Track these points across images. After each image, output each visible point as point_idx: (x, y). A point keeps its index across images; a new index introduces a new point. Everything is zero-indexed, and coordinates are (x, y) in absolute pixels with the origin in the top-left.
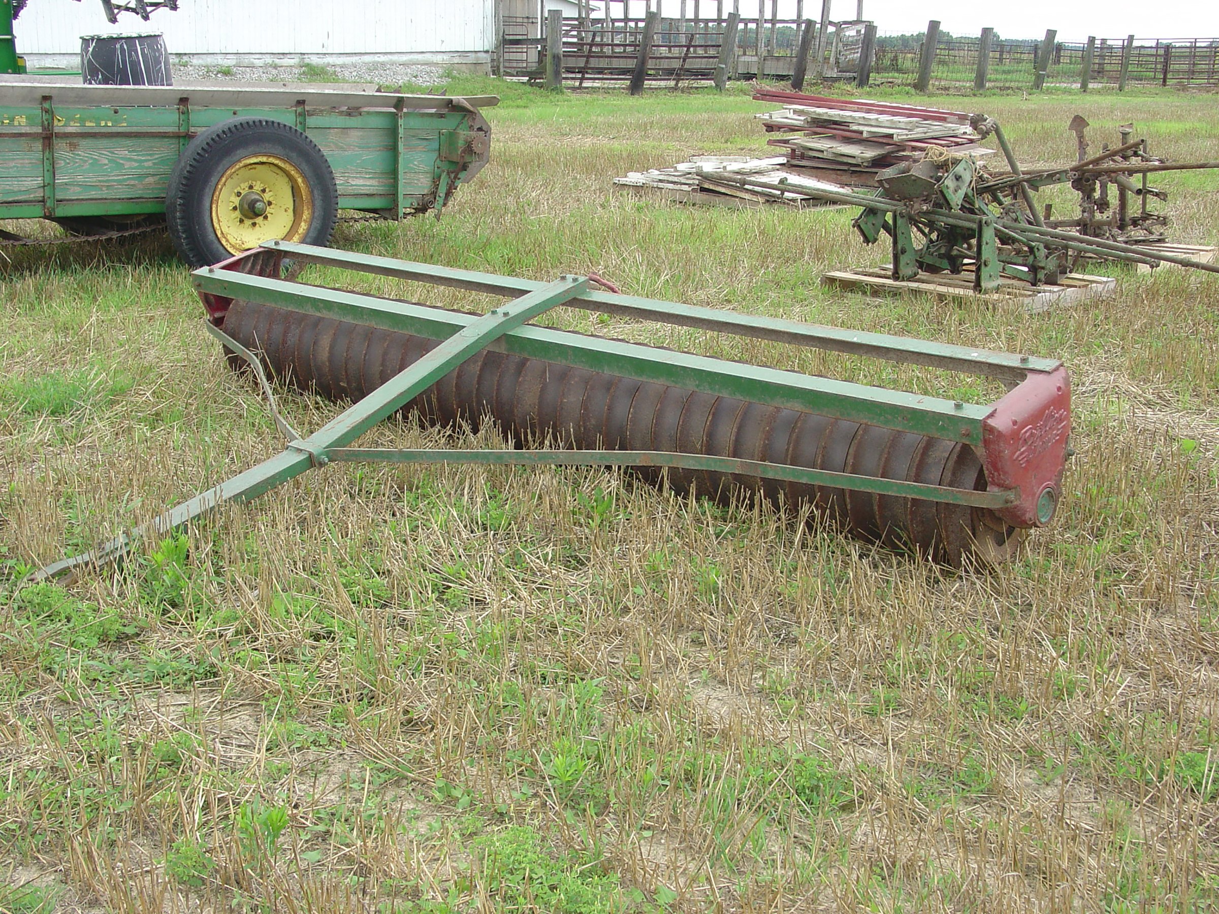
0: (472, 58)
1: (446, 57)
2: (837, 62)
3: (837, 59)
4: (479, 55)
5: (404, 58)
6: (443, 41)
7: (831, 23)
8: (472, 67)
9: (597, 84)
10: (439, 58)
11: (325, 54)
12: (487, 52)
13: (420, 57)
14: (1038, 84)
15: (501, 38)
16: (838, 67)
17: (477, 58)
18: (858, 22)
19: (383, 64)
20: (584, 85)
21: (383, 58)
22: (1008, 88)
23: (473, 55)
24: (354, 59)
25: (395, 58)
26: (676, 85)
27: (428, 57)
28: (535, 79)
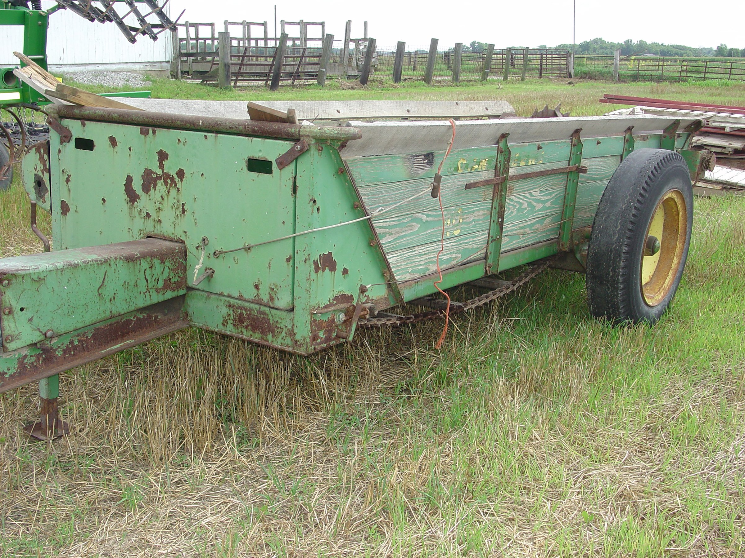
0: (158, 67)
1: (142, 66)
2: (357, 66)
3: (357, 63)
4: (163, 64)
5: (115, 67)
6: (140, 55)
7: (351, 40)
8: (159, 73)
9: (245, 84)
10: (137, 67)
11: (61, 65)
12: (168, 62)
13: (125, 66)
14: (484, 77)
15: (178, 52)
16: (357, 69)
17: (162, 67)
18: (365, 39)
19: (101, 71)
20: (238, 84)
21: (100, 68)
22: (470, 81)
23: (159, 64)
24: (81, 68)
25: (108, 67)
26: (293, 83)
27: (130, 66)
28: (207, 81)
